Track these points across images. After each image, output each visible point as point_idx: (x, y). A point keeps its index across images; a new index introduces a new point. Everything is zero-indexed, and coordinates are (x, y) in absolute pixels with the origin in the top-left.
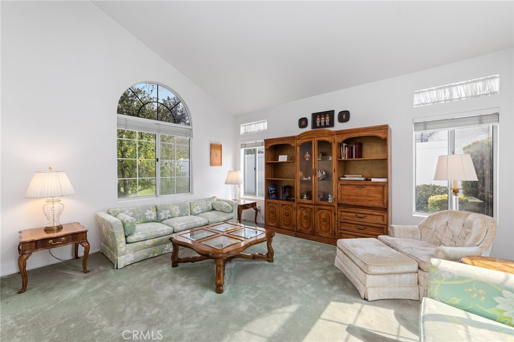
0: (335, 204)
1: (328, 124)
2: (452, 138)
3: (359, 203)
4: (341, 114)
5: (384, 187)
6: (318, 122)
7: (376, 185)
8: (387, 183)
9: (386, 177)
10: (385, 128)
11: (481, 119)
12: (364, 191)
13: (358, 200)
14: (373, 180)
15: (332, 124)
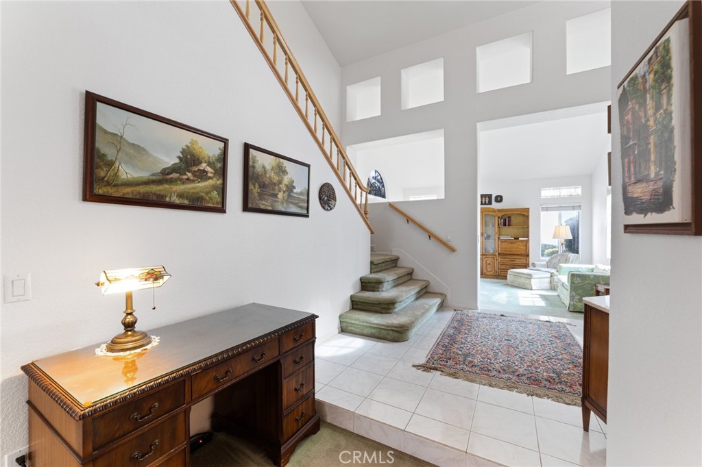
0: (497, 254)
1: (487, 202)
2: (560, 216)
3: (512, 253)
4: (497, 197)
5: (527, 242)
6: (483, 201)
7: (522, 241)
8: (528, 240)
9: (528, 237)
10: (527, 210)
11: (573, 208)
12: (515, 245)
13: (511, 251)
14: (520, 239)
15: (490, 203)
